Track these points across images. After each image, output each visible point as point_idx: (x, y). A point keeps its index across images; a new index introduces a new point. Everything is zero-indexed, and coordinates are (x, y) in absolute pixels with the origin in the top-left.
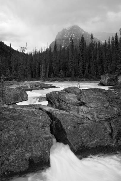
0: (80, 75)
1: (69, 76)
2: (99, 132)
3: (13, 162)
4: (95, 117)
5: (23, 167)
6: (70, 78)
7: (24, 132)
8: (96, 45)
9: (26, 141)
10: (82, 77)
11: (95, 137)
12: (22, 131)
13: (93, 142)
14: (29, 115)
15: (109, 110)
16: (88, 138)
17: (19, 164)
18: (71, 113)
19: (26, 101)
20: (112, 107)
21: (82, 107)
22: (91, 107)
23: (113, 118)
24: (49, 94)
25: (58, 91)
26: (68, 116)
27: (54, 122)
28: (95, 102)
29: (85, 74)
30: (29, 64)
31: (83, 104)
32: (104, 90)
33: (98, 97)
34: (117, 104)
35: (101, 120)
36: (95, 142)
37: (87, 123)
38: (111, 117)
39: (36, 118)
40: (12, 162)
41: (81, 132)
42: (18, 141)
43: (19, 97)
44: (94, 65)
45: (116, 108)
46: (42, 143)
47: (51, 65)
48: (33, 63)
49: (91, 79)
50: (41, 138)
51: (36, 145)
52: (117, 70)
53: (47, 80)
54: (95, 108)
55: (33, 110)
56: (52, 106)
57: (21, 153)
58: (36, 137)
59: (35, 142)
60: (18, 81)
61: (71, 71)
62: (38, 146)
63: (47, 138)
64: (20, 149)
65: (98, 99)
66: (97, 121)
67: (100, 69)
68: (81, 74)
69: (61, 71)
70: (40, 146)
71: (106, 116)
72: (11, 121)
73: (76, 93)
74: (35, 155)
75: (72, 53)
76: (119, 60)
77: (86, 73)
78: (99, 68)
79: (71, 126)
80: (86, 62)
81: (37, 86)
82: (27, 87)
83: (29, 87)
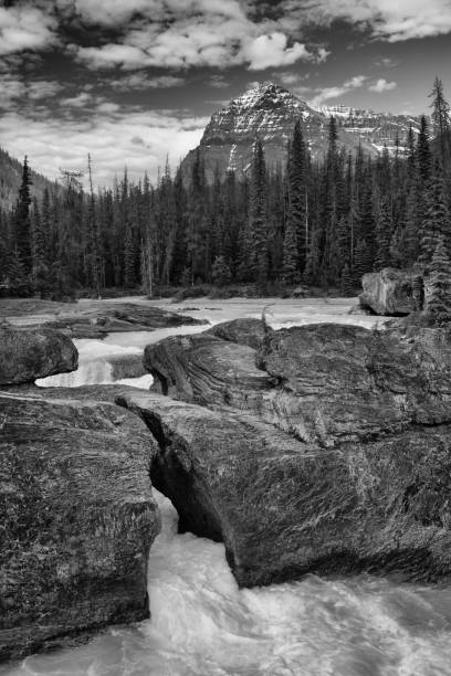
0: (290, 273)
1: (249, 279)
2: (335, 487)
3: (11, 595)
4: (322, 429)
5: (49, 614)
6: (252, 287)
7: (52, 484)
8: (350, 163)
9: (59, 518)
10: (298, 283)
11: (320, 505)
12: (45, 482)
13: (310, 523)
14: (73, 426)
15: (375, 405)
16: (291, 508)
17: (32, 603)
18: (234, 418)
19: (69, 371)
20: (385, 394)
21: (271, 395)
22: (304, 394)
23: (387, 431)
24: (155, 345)
25: (188, 336)
26: (218, 426)
27: (168, 449)
28: (322, 374)
29: (308, 270)
30: (98, 234)
31: (277, 382)
32: (361, 329)
33: (331, 356)
34: (406, 384)
35: (343, 440)
36: (317, 520)
37: (288, 452)
38: (381, 431)
39: (98, 433)
40: (6, 597)
41: (265, 484)
42: (28, 520)
43: (43, 358)
44: (340, 239)
45: (399, 396)
46: (119, 524)
47: (180, 236)
48: (114, 231)
49: (330, 291)
50: (115, 507)
51: (97, 534)
52: (421, 257)
53: (166, 296)
54: (320, 396)
55: (91, 404)
56: (165, 392)
57: (40, 562)
58: (98, 505)
59: (92, 521)
60: (53, 299)
61: (256, 260)
62: (102, 535)
63: (138, 506)
64: (37, 547)
65: (332, 365)
66: (329, 443)
67: (364, 251)
68: (291, 270)
69: (220, 259)
70: (112, 536)
71: (363, 428)
72: (6, 445)
73: (254, 343)
74: (94, 569)
75: (259, 192)
76: (428, 217)
77: (311, 267)
78: (359, 247)
79: (230, 463)
80: (310, 224)
81: (124, 317)
82: (87, 321)
83: (95, 321)
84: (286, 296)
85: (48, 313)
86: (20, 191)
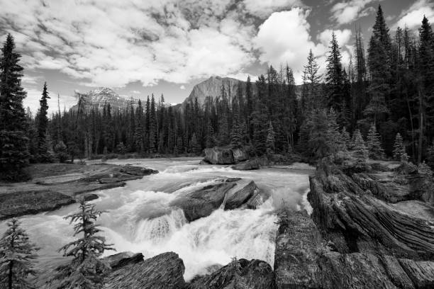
6: (136, 154)
10: (155, 152)
44: (171, 136)
49: (169, 155)
53: (97, 158)
61: (138, 144)
67: (180, 141)
77: (160, 146)
80: (159, 131)
81: (126, 172)
82: (107, 176)
83: (112, 175)
84: (152, 158)
85: (75, 172)
86: (41, 101)
